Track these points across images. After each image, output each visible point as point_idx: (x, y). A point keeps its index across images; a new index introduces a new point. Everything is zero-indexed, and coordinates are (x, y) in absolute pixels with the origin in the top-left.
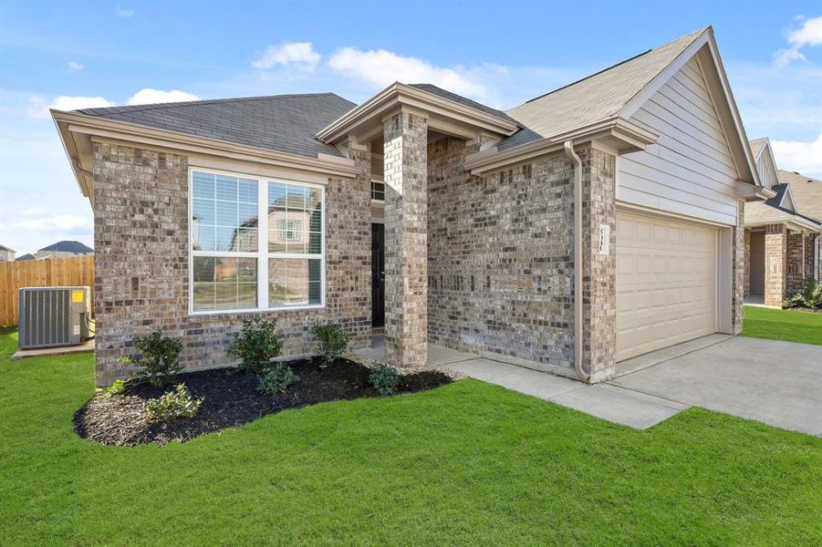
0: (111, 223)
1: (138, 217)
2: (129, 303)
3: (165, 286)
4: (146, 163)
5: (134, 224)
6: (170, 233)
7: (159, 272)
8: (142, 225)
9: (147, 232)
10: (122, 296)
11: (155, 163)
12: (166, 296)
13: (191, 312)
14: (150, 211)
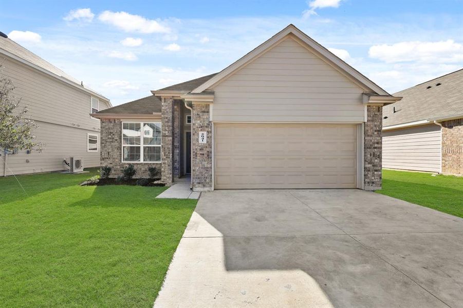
0: (104, 138)
1: (110, 136)
2: (107, 158)
3: (115, 154)
4: (111, 122)
5: (108, 138)
6: (116, 140)
7: (114, 151)
8: (110, 138)
9: (111, 140)
10: (106, 156)
11: (113, 122)
12: (115, 157)
13: (122, 162)
14: (112, 135)
